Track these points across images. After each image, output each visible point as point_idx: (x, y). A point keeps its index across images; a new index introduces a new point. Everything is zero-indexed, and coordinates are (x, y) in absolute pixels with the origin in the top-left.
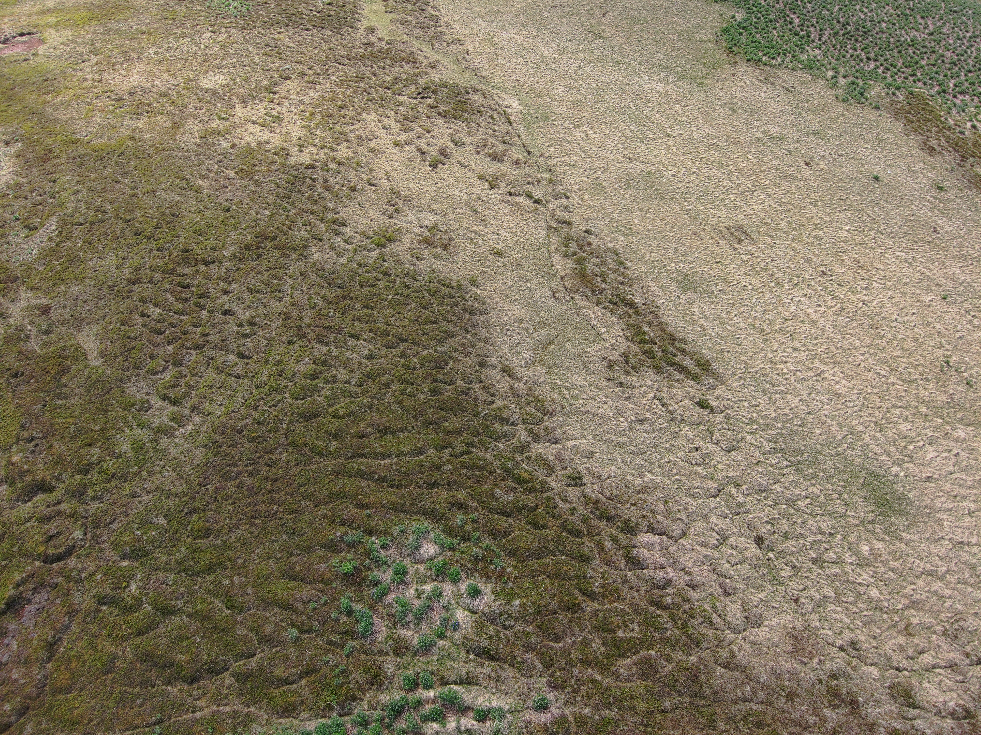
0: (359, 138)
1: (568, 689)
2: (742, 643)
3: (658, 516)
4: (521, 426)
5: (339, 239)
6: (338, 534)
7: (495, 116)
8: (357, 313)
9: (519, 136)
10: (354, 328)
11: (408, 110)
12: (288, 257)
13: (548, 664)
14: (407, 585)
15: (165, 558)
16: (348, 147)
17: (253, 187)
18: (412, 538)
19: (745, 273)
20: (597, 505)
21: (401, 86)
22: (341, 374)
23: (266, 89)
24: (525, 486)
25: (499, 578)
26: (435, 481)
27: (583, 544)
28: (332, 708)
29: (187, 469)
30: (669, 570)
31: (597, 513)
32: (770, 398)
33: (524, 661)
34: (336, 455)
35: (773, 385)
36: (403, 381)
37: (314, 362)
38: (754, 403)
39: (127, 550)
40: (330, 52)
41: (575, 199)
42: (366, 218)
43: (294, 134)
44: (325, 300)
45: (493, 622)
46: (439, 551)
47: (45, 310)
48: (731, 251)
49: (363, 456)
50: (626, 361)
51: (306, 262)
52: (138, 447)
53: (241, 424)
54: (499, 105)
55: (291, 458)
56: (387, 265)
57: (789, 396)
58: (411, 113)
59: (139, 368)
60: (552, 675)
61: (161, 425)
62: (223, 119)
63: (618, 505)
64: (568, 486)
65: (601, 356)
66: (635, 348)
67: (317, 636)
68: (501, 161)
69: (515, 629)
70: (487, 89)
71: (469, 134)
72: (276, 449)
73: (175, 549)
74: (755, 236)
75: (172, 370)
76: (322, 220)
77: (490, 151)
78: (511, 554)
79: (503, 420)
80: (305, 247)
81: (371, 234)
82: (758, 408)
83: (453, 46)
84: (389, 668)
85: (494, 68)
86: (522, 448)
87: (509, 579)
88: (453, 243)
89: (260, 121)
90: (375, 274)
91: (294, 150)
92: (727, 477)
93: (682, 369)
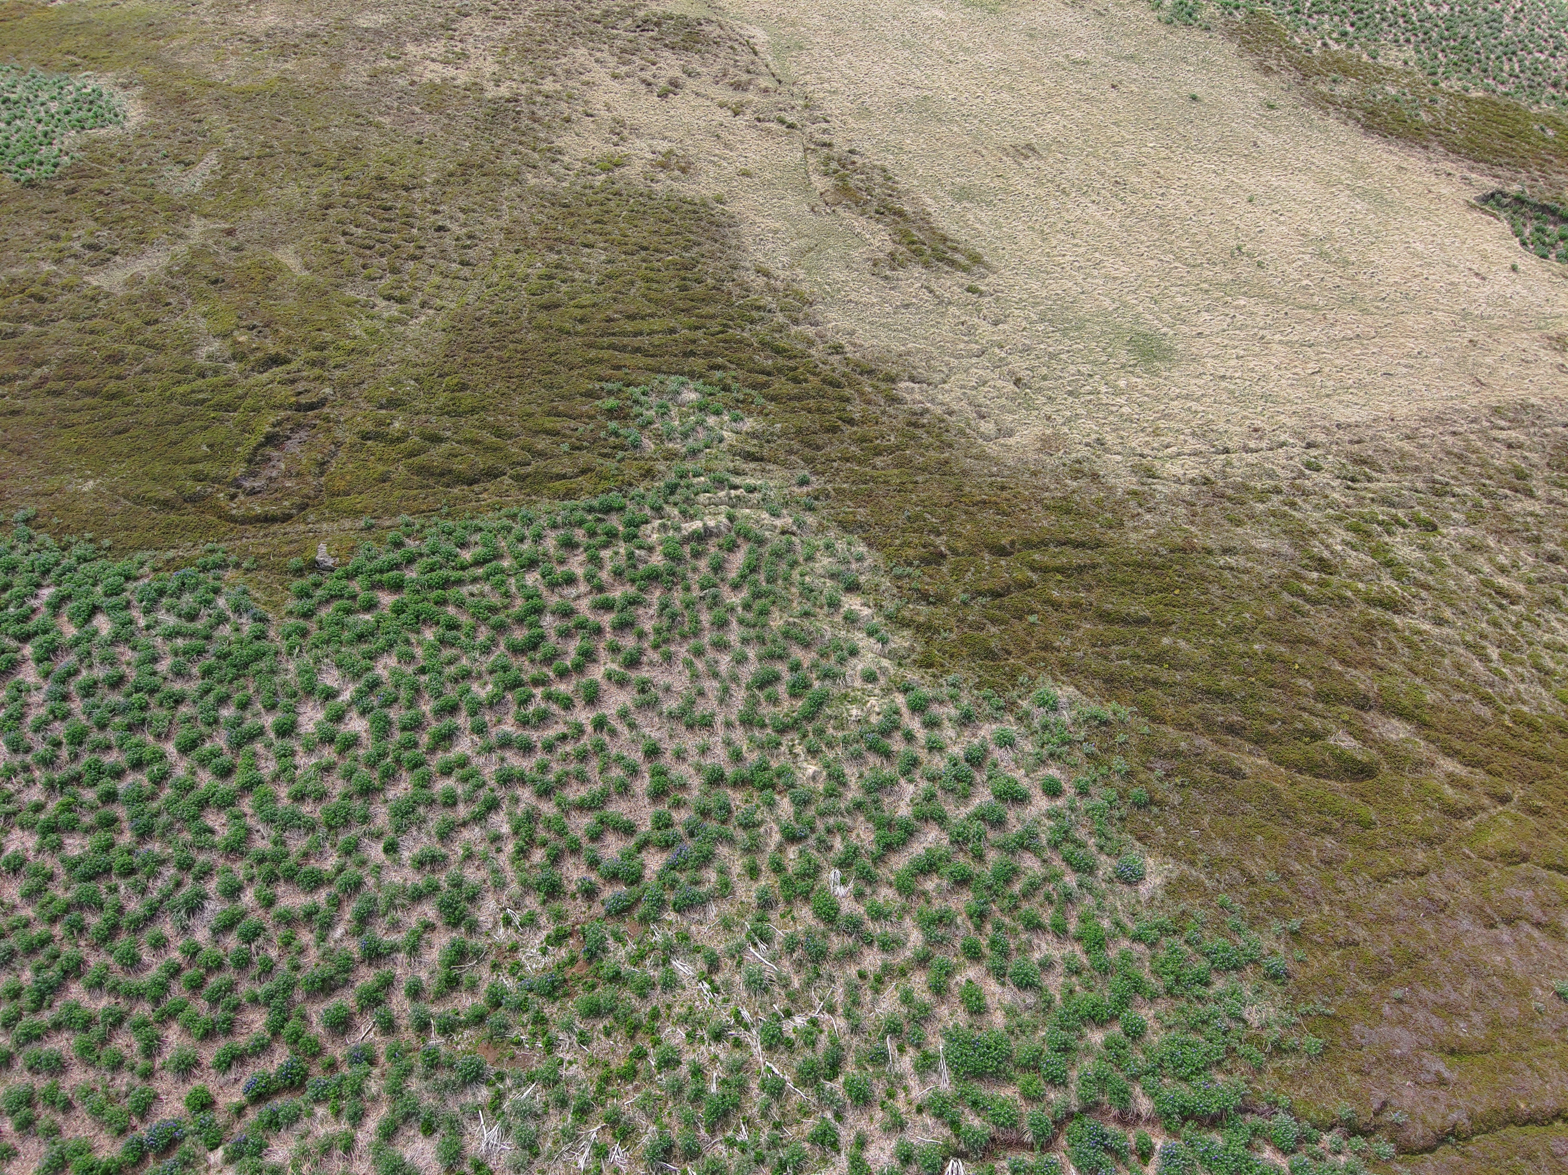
0: (568, 72)
1: (828, 474)
2: (993, 446)
3: (919, 371)
4: (779, 314)
5: (557, 166)
6: (597, 386)
7: (736, 46)
8: (589, 227)
9: (767, 66)
10: (586, 239)
11: (626, 43)
12: (499, 182)
14: (671, 417)
15: (424, 406)
16: (555, 81)
17: (445, 121)
18: (672, 388)
19: (1029, 185)
21: (614, 19)
22: (578, 275)
23: (442, 26)
24: (785, 354)
25: (760, 412)
26: (691, 352)
30: (927, 403)
31: (858, 370)
32: (1043, 282)
33: (787, 460)
34: (585, 334)
36: (648, 280)
37: (547, 267)
39: (384, 401)
41: (836, 123)
42: (586, 147)
43: (486, 69)
44: (550, 217)
45: (756, 437)
46: (700, 396)
47: (230, 232)
48: (1015, 166)
49: (614, 334)
50: (892, 259)
51: (522, 187)
52: (372, 332)
53: (478, 314)
54: (741, 36)
55: (537, 337)
56: (617, 187)
58: (630, 45)
59: (354, 275)
61: (391, 317)
62: (393, 58)
64: (829, 354)
65: (865, 257)
66: (902, 249)
67: (588, 451)
68: (746, 90)
69: (778, 442)
70: (725, 20)
71: (704, 65)
72: (520, 330)
73: (433, 399)
74: (1044, 153)
75: (391, 277)
76: (534, 150)
77: (732, 81)
79: (759, 308)
80: (518, 173)
81: (595, 160)
82: (1029, 291)
84: (661, 467)
87: (770, 413)
88: (693, 166)
89: (441, 58)
90: (604, 195)
91: (489, 85)
92: (992, 341)
93: (952, 263)
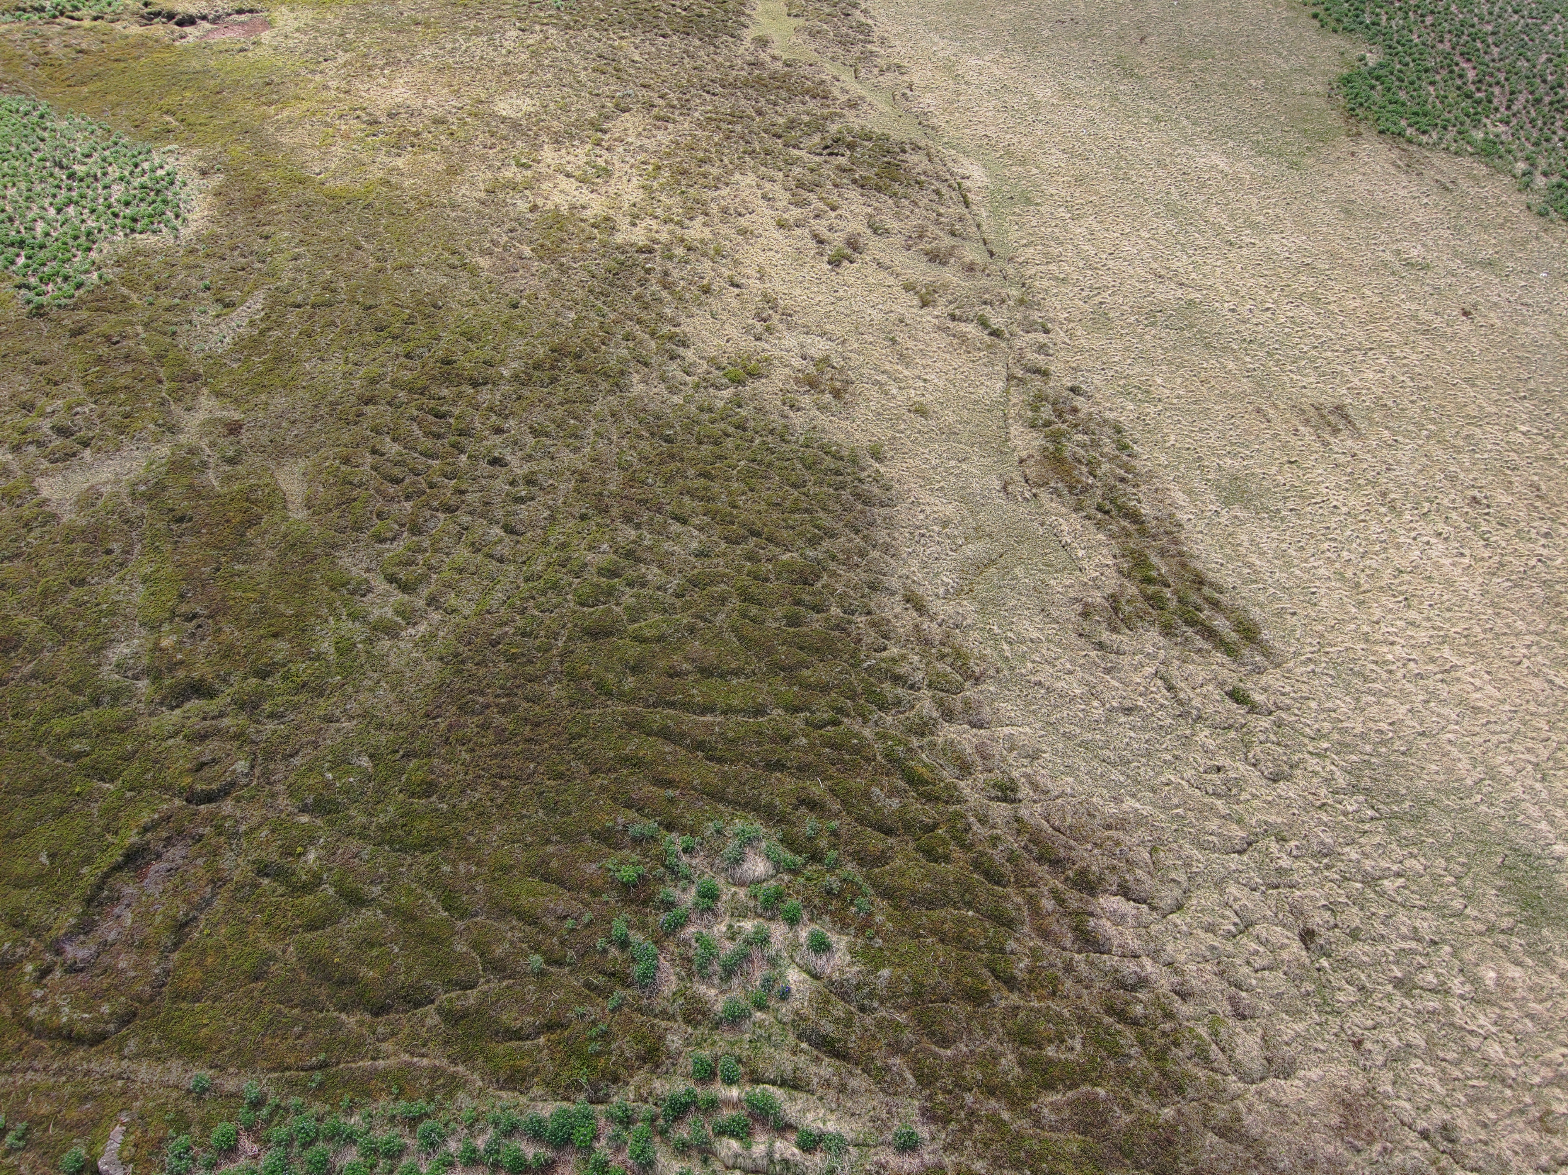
0: (725, 211)
1: (953, 1126)
2: (1255, 1099)
3: (1138, 871)
4: (926, 692)
5: (675, 366)
6: (620, 820)
7: (944, 191)
8: (689, 483)
9: (978, 226)
10: (681, 505)
11: (806, 172)
12: (594, 385)
13: (926, 1079)
14: (716, 915)
15: (362, 819)
16: (705, 224)
17: (555, 274)
18: (732, 844)
19: (1338, 486)
20: (1036, 838)
21: (799, 133)
22: (653, 573)
23: (593, 124)
24: (921, 789)
25: (862, 930)
26: (779, 761)
27: (1006, 898)
28: (579, 1088)
29: (412, 690)
30: (1146, 961)
31: (1036, 850)
32: (1358, 700)
33: (887, 1068)
34: (632, 698)
35: (1366, 679)
36: (747, 597)
37: (615, 552)
38: (1328, 705)
39: (310, 800)
40: (696, 72)
41: (1059, 335)
42: (720, 337)
43: (626, 197)
44: (643, 458)
45: (844, 997)
46: (771, 872)
47: (233, 429)
48: (1317, 445)
49: (672, 705)
50: (1114, 608)
51: (621, 397)
52: (345, 648)
53: (497, 632)
54: (952, 174)
55: (564, 694)
56: (743, 412)
57: (1391, 701)
58: (810, 177)
59: (360, 529)
60: (930, 1098)
61: (381, 620)
62: (523, 165)
63: (1072, 843)
64: (991, 799)
65: (1072, 594)
66: (1132, 590)
67: (571, 973)
68: (945, 264)
69: (878, 1015)
70: (936, 147)
71: (897, 216)
72: (544, 676)
73: (379, 807)
74: (1362, 425)
75: (406, 540)
76: (653, 334)
77: (929, 247)
78: (887, 894)
79: (897, 679)
80: (622, 373)
81: (725, 362)
82: (1333, 715)
83: (889, 76)
84: (674, 1041)
85: (951, 113)
86: (923, 728)
87: (877, 933)
88: (850, 389)
89: (577, 173)
90: (722, 425)
91: (623, 222)
92: (1266, 823)
93: (1209, 633)
